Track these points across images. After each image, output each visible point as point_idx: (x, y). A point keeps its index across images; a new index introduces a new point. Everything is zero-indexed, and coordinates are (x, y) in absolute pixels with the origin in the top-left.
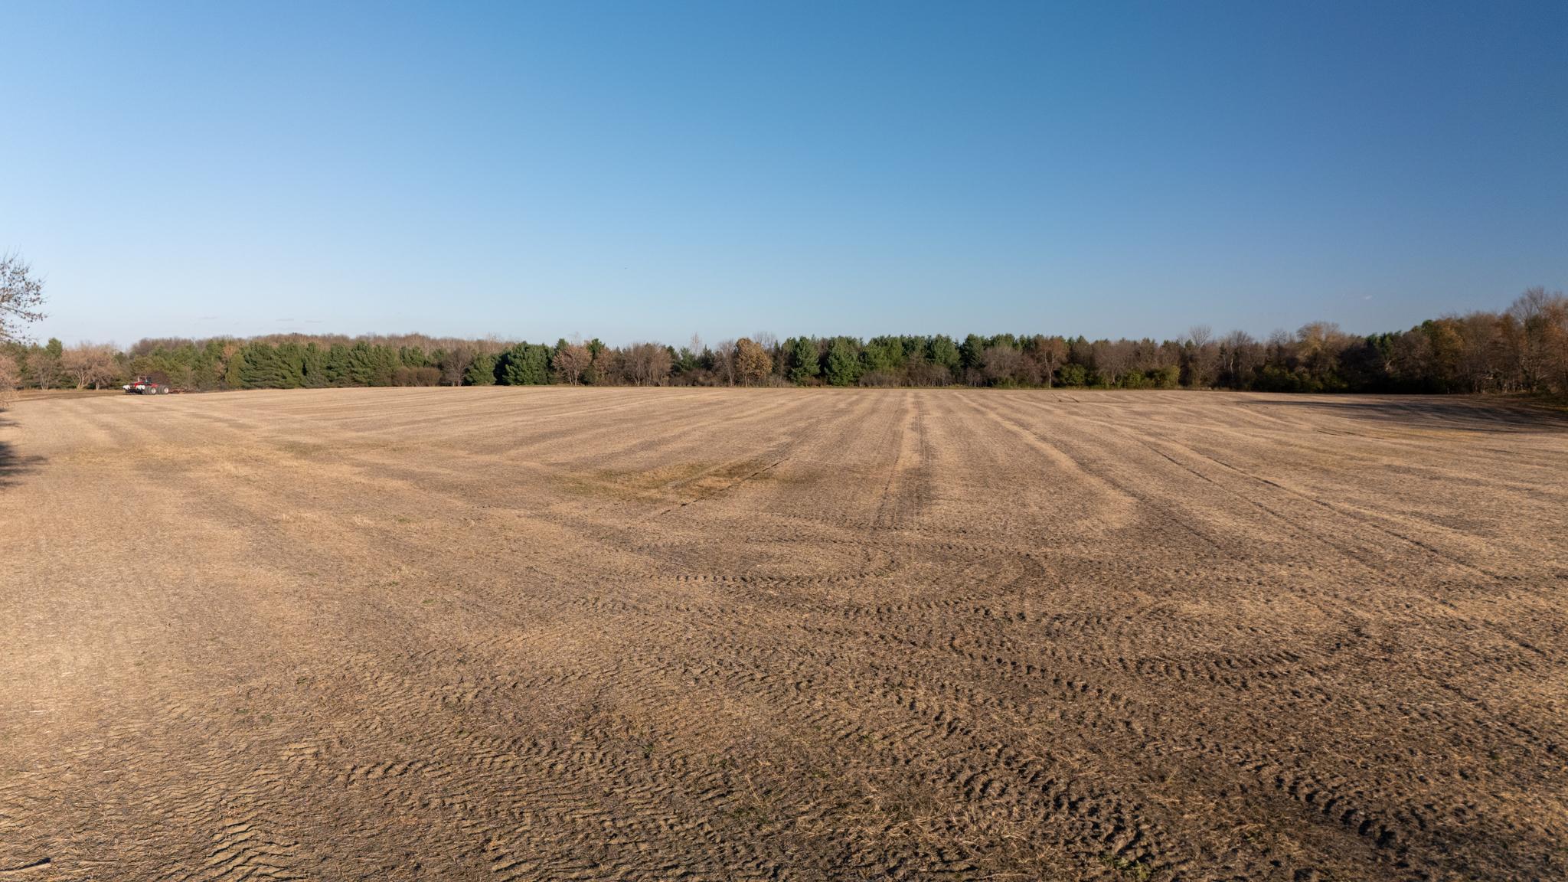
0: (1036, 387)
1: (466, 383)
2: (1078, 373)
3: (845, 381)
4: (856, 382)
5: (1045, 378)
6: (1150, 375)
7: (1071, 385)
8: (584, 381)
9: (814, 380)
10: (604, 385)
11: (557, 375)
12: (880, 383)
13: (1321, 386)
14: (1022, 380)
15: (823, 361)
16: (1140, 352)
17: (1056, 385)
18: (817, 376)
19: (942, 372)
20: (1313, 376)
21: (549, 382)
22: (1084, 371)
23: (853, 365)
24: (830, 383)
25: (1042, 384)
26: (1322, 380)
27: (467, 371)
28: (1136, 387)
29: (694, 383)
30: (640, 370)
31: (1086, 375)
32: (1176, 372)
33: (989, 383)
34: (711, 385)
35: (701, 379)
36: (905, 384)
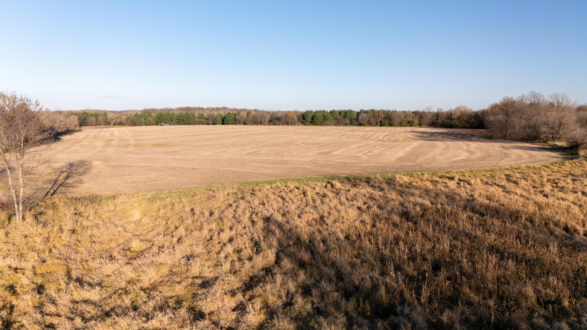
0: (374, 126)
1: (214, 124)
2: (387, 122)
3: (318, 124)
4: (321, 125)
5: (377, 123)
6: (409, 122)
7: (385, 125)
8: (245, 124)
9: (310, 123)
10: (250, 125)
11: (237, 122)
12: (328, 125)
13: (461, 126)
14: (370, 124)
15: (312, 118)
16: (405, 114)
17: (381, 125)
18: (311, 122)
19: (347, 121)
20: (459, 123)
21: (235, 124)
22: (388, 121)
23: (321, 119)
24: (314, 125)
25: (376, 125)
26: (461, 124)
27: (214, 120)
28: (404, 126)
29: (275, 124)
30: (259, 120)
31: (389, 122)
32: (417, 121)
33: (360, 125)
34: (280, 125)
35: (277, 123)
36: (336, 125)
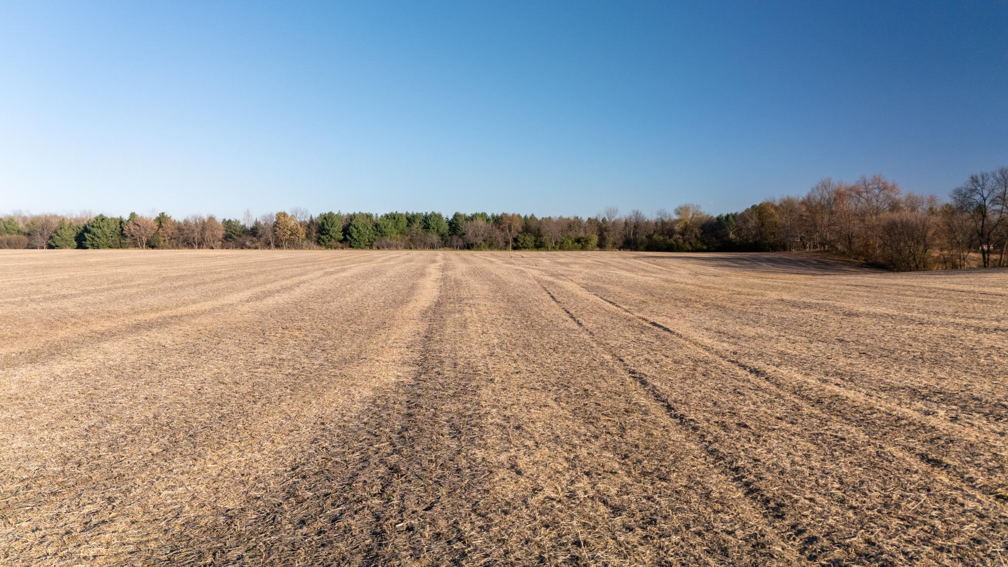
0: (500, 249)
1: (50, 247)
2: (530, 239)
3: (363, 245)
4: (371, 246)
5: (507, 243)
6: (578, 241)
7: (525, 248)
8: (151, 245)
9: (339, 243)
10: (168, 248)
11: (128, 240)
12: (389, 247)
13: (690, 248)
14: (491, 244)
15: (346, 231)
16: (572, 225)
17: (515, 248)
18: (341, 242)
19: (435, 238)
20: (685, 241)
21: (121, 246)
22: (533, 238)
23: (368, 234)
24: (351, 247)
25: (505, 247)
26: (690, 244)
27: (51, 237)
28: (569, 249)
29: (243, 246)
30: (197, 235)
31: (535, 241)
32: (595, 239)
33: (469, 246)
34: (256, 248)
35: (248, 243)
36: (408, 247)
